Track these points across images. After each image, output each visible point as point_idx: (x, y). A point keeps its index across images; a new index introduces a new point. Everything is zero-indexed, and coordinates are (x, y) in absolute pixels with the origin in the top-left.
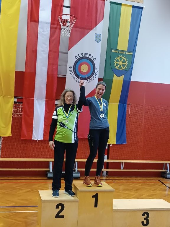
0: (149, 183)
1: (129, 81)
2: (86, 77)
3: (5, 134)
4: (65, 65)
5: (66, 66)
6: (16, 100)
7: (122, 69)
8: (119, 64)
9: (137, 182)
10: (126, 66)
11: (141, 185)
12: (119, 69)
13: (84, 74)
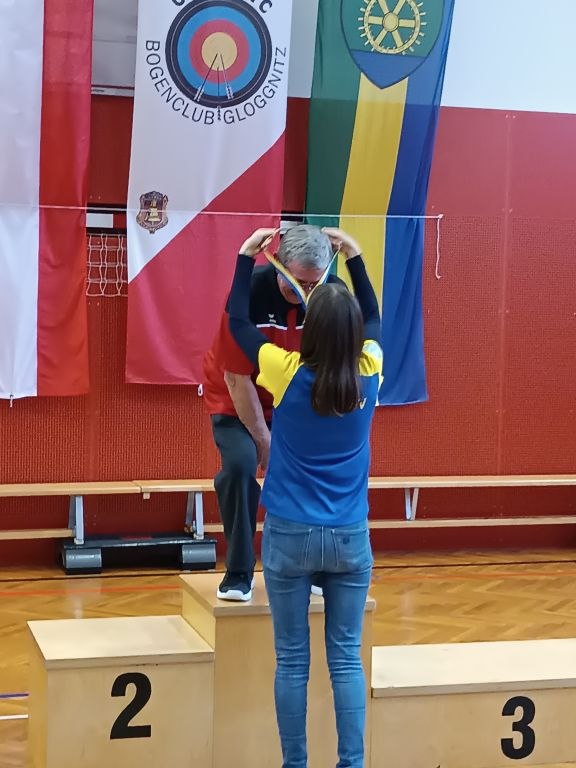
0: (535, 577)
1: (434, 110)
2: (229, 91)
4: (128, 37)
5: (133, 40)
7: (397, 51)
8: (382, 26)
9: (480, 573)
10: (415, 35)
11: (499, 586)
12: (385, 48)
13: (218, 77)
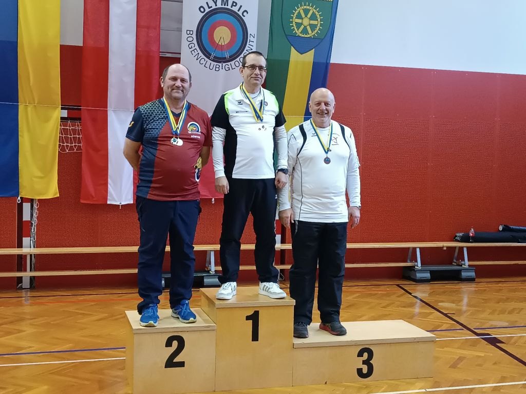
0: (376, 292)
1: (327, 65)
2: (227, 55)
3: (44, 194)
4: (177, 28)
5: (180, 30)
6: (65, 114)
7: (309, 36)
8: (302, 24)
10: (318, 29)
11: (358, 297)
12: (303, 34)
13: (222, 48)
